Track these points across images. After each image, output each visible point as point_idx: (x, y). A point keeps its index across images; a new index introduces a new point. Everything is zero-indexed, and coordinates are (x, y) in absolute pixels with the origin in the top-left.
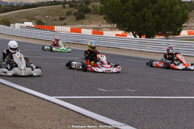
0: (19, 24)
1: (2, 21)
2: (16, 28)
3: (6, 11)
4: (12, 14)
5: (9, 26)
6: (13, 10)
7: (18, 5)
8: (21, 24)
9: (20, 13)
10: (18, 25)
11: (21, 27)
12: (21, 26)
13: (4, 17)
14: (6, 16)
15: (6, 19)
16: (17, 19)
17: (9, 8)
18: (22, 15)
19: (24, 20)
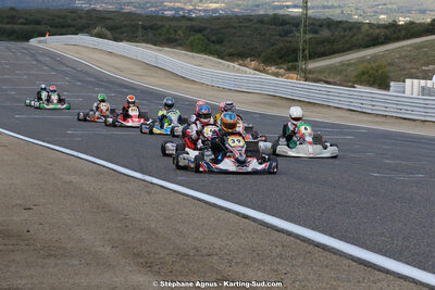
0: (416, 81)
1: (363, 73)
2: (408, 93)
3: (375, 41)
4: (393, 50)
5: (387, 88)
6: (398, 39)
7: (411, 23)
8: (423, 82)
9: (418, 47)
10: (412, 86)
11: (424, 90)
12: (423, 88)
13: (369, 61)
14: (374, 58)
15: (374, 65)
16: (409, 66)
17: (383, 31)
18: (426, 53)
19: (431, 67)
